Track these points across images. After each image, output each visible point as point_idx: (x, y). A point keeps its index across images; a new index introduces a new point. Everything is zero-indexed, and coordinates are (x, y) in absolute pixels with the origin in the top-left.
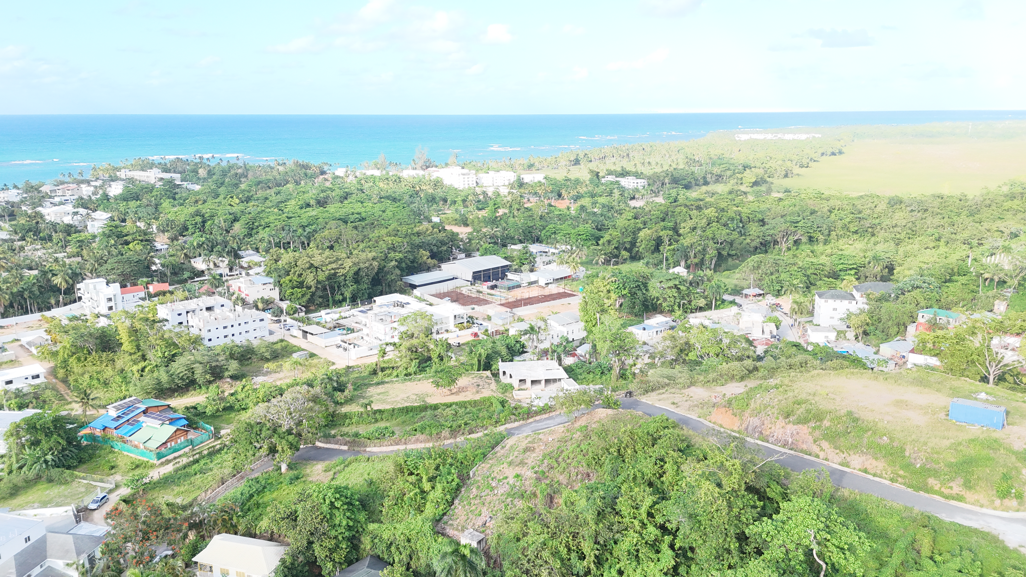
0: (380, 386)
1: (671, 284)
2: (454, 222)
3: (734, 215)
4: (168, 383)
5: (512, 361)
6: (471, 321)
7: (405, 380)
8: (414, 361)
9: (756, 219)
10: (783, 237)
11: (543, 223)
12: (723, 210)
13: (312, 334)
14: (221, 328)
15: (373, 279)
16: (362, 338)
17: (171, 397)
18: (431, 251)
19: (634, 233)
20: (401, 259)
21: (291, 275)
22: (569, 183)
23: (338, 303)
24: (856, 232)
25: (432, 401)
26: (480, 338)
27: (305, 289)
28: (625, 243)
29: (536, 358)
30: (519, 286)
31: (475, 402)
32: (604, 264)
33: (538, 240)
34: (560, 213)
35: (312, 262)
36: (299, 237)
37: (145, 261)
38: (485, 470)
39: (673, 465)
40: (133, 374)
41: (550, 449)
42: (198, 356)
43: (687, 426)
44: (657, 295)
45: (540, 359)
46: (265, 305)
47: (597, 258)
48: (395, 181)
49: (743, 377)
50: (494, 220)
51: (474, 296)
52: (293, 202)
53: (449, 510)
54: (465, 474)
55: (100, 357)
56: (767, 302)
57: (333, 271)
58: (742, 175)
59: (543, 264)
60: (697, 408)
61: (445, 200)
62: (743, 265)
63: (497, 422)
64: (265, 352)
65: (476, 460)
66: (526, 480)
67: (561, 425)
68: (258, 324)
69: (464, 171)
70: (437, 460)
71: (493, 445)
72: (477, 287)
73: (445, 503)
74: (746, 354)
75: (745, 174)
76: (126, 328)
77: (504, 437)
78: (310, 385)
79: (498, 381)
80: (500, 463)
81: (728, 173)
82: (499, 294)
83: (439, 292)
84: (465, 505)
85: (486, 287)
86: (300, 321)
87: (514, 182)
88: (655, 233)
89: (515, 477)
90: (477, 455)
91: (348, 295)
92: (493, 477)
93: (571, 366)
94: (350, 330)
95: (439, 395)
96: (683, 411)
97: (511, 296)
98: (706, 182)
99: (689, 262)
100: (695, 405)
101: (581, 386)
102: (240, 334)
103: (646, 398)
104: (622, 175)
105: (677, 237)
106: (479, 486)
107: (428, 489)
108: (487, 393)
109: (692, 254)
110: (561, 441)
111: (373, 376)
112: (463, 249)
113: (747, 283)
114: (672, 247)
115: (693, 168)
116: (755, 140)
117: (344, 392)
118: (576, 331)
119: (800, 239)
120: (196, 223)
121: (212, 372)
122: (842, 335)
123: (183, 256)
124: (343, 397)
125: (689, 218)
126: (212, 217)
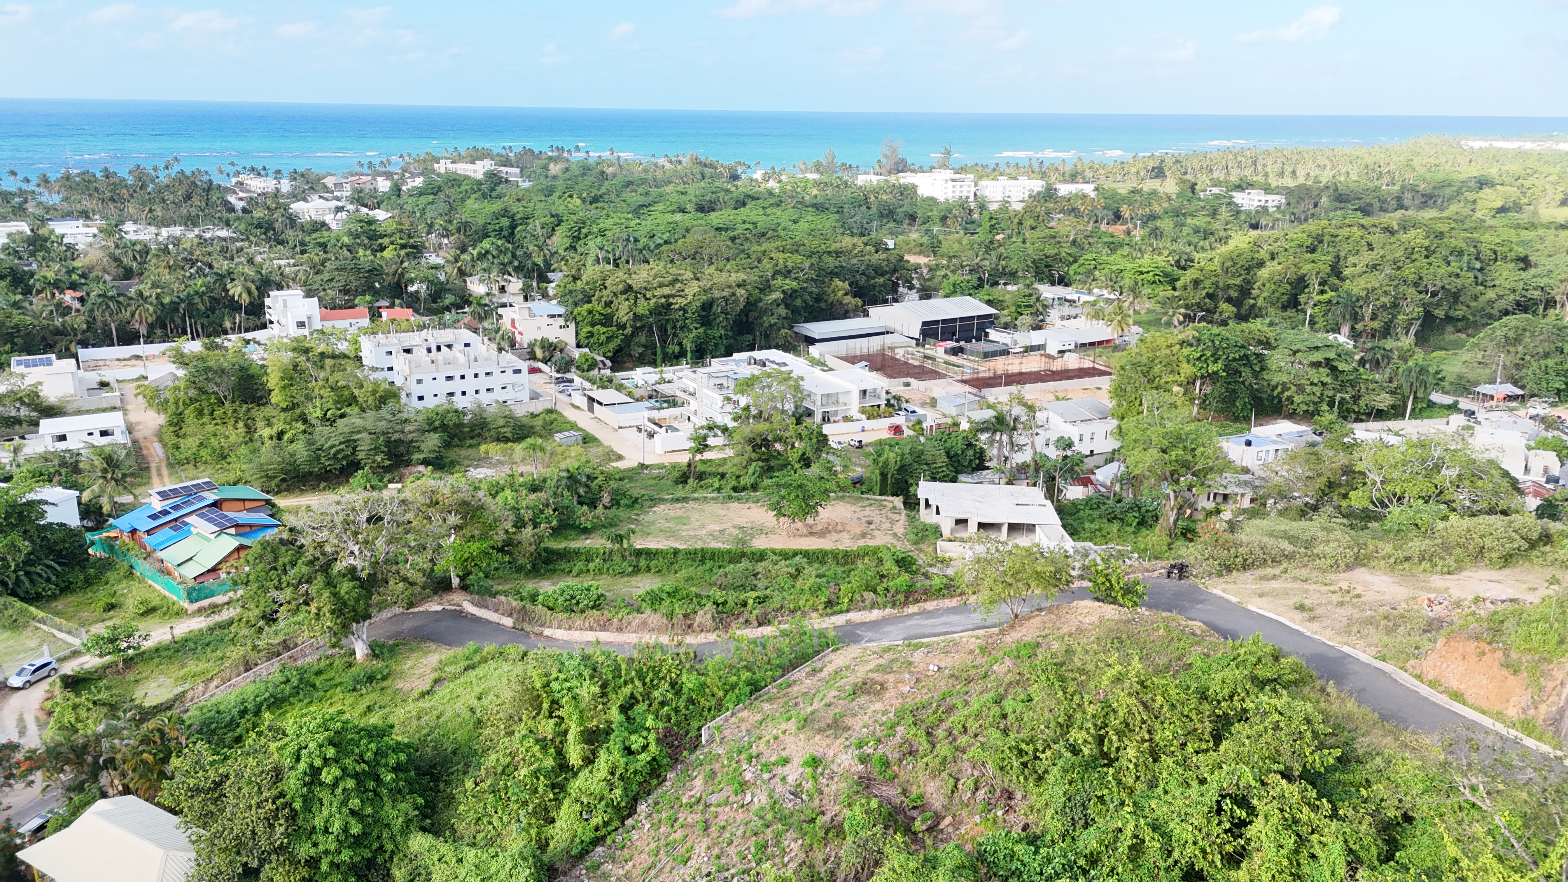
0: (679, 505)
1: (1318, 356)
2: (918, 249)
3: (1464, 245)
4: (310, 462)
5: (954, 480)
6: (894, 405)
7: (730, 498)
8: (755, 464)
9: (1512, 255)
11: (1073, 250)
12: (1440, 235)
13: (600, 404)
14: (441, 377)
15: (737, 320)
16: (689, 418)
17: (314, 488)
18: (854, 283)
19: (1248, 269)
20: (794, 291)
21: (594, 303)
22: (1138, 197)
23: (674, 359)
25: (759, 543)
26: (904, 435)
27: (614, 328)
28: (1229, 287)
29: (1003, 481)
30: (1005, 352)
31: (846, 554)
32: (1181, 322)
33: (1063, 281)
34: (1111, 240)
35: (630, 282)
36: (641, 251)
37: (394, 275)
38: (743, 728)
39: (1280, 828)
40: (263, 443)
41: (922, 697)
42: (369, 420)
43: (1339, 684)
44: (1284, 378)
45: (1010, 483)
46: (547, 353)
47: (1170, 313)
48: (838, 186)
49: (1511, 556)
50: (987, 247)
51: (916, 363)
52: (660, 207)
53: (616, 829)
54: (687, 734)
55: (235, 411)
56: (1532, 412)
57: (663, 300)
58: (1476, 196)
59: (1063, 318)
60: (1372, 629)
61: (913, 218)
62: (1481, 335)
63: (829, 603)
64: (504, 426)
65: (728, 697)
66: (832, 778)
67: (975, 633)
68: (510, 377)
69: (957, 176)
70: (630, 686)
71: (790, 661)
72: (929, 350)
73: (609, 810)
74: (1503, 505)
75: (1481, 194)
76: (279, 364)
77: (828, 644)
78: (534, 488)
79: (912, 520)
80: (786, 716)
81: (1448, 191)
82: (965, 363)
83: (851, 353)
84: (660, 822)
85: (943, 349)
86: (593, 382)
87: (1039, 193)
88: (1293, 269)
89: (806, 764)
90: (737, 684)
91: (688, 345)
92: (754, 754)
93: (1074, 504)
94: (672, 402)
95: (785, 533)
96: (1329, 632)
97: (986, 368)
98: (1401, 207)
99: (1359, 326)
100: (1369, 622)
101: (1079, 545)
102: (477, 392)
103: (1224, 586)
104: (1239, 188)
105: (1337, 282)
106: (714, 773)
107: (575, 763)
108: (880, 540)
109: (1368, 312)
110: (957, 678)
111: (680, 486)
112: (918, 286)
113: (1488, 371)
114: (1325, 297)
115: (1376, 183)
116: (1500, 149)
117: (595, 507)
118: (1100, 436)
120: (501, 229)
121: (389, 452)
123: (456, 271)
124: (590, 516)
125: (1367, 248)
126: (526, 219)
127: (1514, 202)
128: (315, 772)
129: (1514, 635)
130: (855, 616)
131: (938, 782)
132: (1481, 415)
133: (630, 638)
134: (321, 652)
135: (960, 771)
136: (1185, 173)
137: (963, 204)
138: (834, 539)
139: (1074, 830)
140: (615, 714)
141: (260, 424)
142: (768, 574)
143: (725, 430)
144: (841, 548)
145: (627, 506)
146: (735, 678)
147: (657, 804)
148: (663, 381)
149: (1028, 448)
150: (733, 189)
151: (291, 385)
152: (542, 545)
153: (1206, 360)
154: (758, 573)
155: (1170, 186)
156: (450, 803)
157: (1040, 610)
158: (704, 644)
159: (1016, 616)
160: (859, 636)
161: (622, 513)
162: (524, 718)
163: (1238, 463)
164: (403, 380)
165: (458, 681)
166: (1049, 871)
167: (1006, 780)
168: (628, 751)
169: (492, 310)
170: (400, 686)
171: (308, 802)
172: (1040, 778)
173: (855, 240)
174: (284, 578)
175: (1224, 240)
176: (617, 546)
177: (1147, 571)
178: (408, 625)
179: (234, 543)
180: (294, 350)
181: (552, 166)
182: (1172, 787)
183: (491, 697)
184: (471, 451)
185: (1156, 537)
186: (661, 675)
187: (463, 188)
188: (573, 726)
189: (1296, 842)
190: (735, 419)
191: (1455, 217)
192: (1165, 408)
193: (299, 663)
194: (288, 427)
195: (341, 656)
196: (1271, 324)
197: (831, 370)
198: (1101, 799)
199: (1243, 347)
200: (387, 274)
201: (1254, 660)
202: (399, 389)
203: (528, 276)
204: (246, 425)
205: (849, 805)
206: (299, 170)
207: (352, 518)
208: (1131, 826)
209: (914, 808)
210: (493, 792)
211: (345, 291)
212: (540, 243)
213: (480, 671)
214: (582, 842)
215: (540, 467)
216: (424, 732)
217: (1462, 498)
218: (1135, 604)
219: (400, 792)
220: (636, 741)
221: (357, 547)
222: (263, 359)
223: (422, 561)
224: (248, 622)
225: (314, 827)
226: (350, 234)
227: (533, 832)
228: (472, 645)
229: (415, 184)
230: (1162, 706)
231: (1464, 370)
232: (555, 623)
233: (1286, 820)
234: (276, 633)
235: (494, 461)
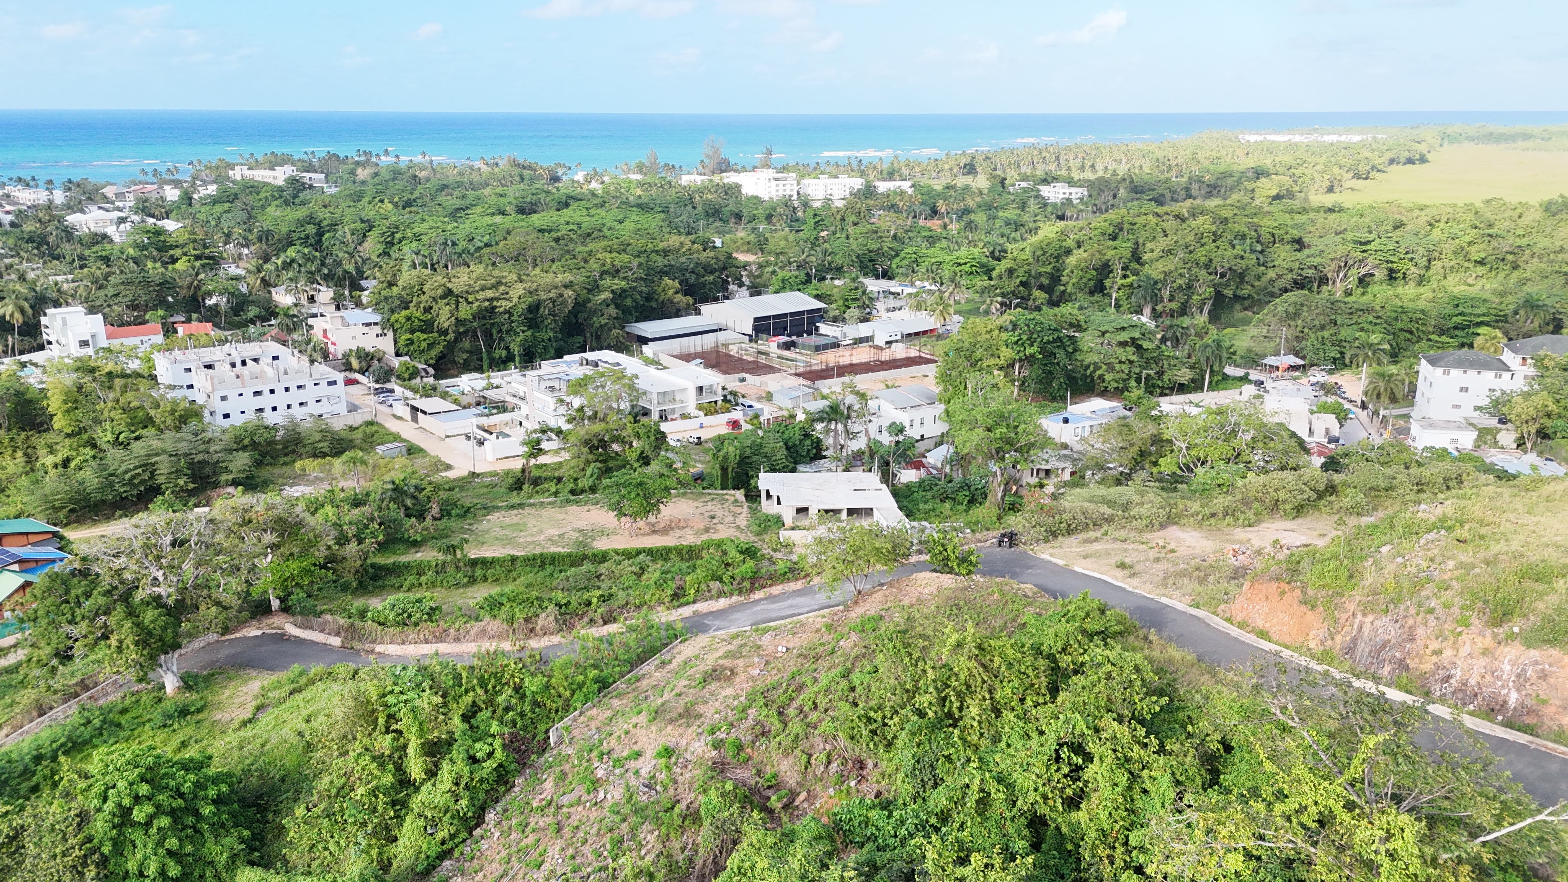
0: (515, 512)
1: (1124, 336)
2: (746, 248)
3: (1246, 230)
4: (101, 489)
5: (794, 470)
6: (731, 400)
7: (568, 501)
8: (592, 465)
9: (1288, 237)
10: (1338, 272)
11: (895, 245)
12: (1225, 221)
13: (425, 413)
14: (248, 393)
15: (566, 322)
16: (521, 423)
17: (109, 518)
18: (684, 282)
19: (1057, 258)
20: (624, 291)
21: (412, 309)
22: (952, 193)
23: (502, 364)
24: (1481, 263)
25: (601, 545)
26: (741, 429)
27: (436, 335)
28: (1040, 274)
29: (840, 469)
30: (836, 345)
31: (690, 549)
33: (887, 275)
34: (929, 234)
35: (449, 285)
36: (460, 255)
37: (189, 287)
38: (593, 727)
39: (1114, 767)
40: (46, 473)
41: (770, 680)
42: (169, 441)
43: (1159, 631)
44: (1096, 358)
45: (847, 470)
46: (364, 364)
47: (988, 302)
48: (662, 187)
49: (1302, 506)
50: (813, 244)
51: (750, 359)
52: (478, 210)
53: (464, 841)
54: (534, 738)
55: (12, 439)
56: (1313, 380)
57: (487, 304)
58: (1254, 185)
59: (888, 310)
60: (1186, 581)
61: (738, 217)
62: (1265, 311)
63: (675, 596)
64: (320, 441)
65: (575, 697)
66: (686, 767)
67: (822, 612)
68: (324, 390)
69: (780, 175)
70: (472, 694)
71: (638, 655)
72: (762, 345)
73: (455, 822)
74: (1292, 463)
75: (1258, 184)
76: (60, 386)
77: (676, 636)
78: (357, 503)
79: (754, 511)
80: (635, 711)
81: (1230, 181)
82: (798, 357)
83: (685, 351)
84: (510, 828)
85: (775, 344)
86: (415, 391)
87: (859, 190)
88: (1098, 256)
89: (659, 755)
90: (584, 683)
91: (516, 349)
92: (605, 751)
93: (908, 486)
94: (501, 408)
95: (627, 533)
96: (1149, 586)
97: (818, 361)
98: (1190, 196)
99: (1159, 308)
100: (1182, 574)
101: (915, 524)
102: (289, 407)
103: (1051, 551)
104: (1045, 181)
105: (1137, 266)
106: (564, 774)
107: (417, 777)
108: (723, 533)
109: (1166, 294)
110: (805, 657)
111: (515, 493)
112: (747, 283)
113: (1272, 344)
114: (1128, 280)
115: (1167, 175)
116: (1273, 142)
117: (424, 519)
118: (929, 420)
119: (1372, 275)
120: (307, 237)
121: (193, 474)
122: (1489, 437)
123: (259, 281)
124: (419, 528)
125: (1162, 234)
126: (334, 225)
127: (1287, 190)
128: (125, 813)
129: (1309, 573)
130: (702, 607)
131: (791, 759)
132: (1269, 385)
133: (469, 647)
134: (125, 689)
135: (812, 746)
136: (995, 169)
137: (787, 202)
138: (677, 535)
139: (924, 791)
140: (457, 723)
141: (42, 452)
142: (611, 575)
143: (559, 432)
144: (685, 543)
145: (458, 516)
146: (581, 678)
147: (505, 811)
148: (491, 387)
149: (863, 435)
150: (554, 191)
151: (76, 408)
152: (369, 561)
153: (1023, 344)
154: (601, 575)
155: (981, 182)
156: (280, 833)
157: (882, 585)
158: (547, 647)
159: (860, 592)
160: (707, 625)
161: (453, 524)
162: (359, 736)
163: (1057, 440)
164: (205, 398)
165: (283, 706)
166: (903, 832)
167: (857, 750)
168: (473, 760)
169: (302, 321)
170: (218, 717)
171: (118, 846)
172: (889, 745)
173: (683, 238)
174: (78, 611)
175: (1034, 231)
176: (449, 558)
177: (980, 541)
178: (224, 653)
179: (18, 580)
180: (78, 369)
181: (359, 171)
182: (1014, 740)
183: (322, 718)
184: (285, 469)
185: (985, 511)
186: (504, 681)
187: (262, 195)
188: (413, 738)
189: (1128, 779)
190: (569, 421)
191: (1238, 204)
192: (988, 389)
193: (101, 702)
194: (74, 453)
195: (149, 692)
196: (1081, 308)
197: (665, 368)
198: (948, 758)
199: (1055, 330)
200: (180, 287)
201: (1083, 614)
202: (201, 407)
203: (339, 284)
204: (26, 455)
205: (705, 791)
206: (74, 180)
207: (153, 541)
208: (977, 781)
209: (769, 787)
210: (328, 816)
211: (133, 307)
212: (351, 250)
213: (307, 694)
214: (428, 857)
215: (363, 482)
216: (247, 762)
217: (1257, 458)
218: (970, 573)
219: (223, 826)
220: (481, 749)
221: (161, 572)
222: (42, 382)
223: (235, 584)
224: (39, 661)
225: (127, 872)
226: (136, 245)
227: (374, 853)
228: (296, 668)
229: (208, 192)
230: (1000, 667)
231: (1252, 345)
232: (387, 639)
233: (1119, 759)
234: (72, 674)
235: (311, 478)
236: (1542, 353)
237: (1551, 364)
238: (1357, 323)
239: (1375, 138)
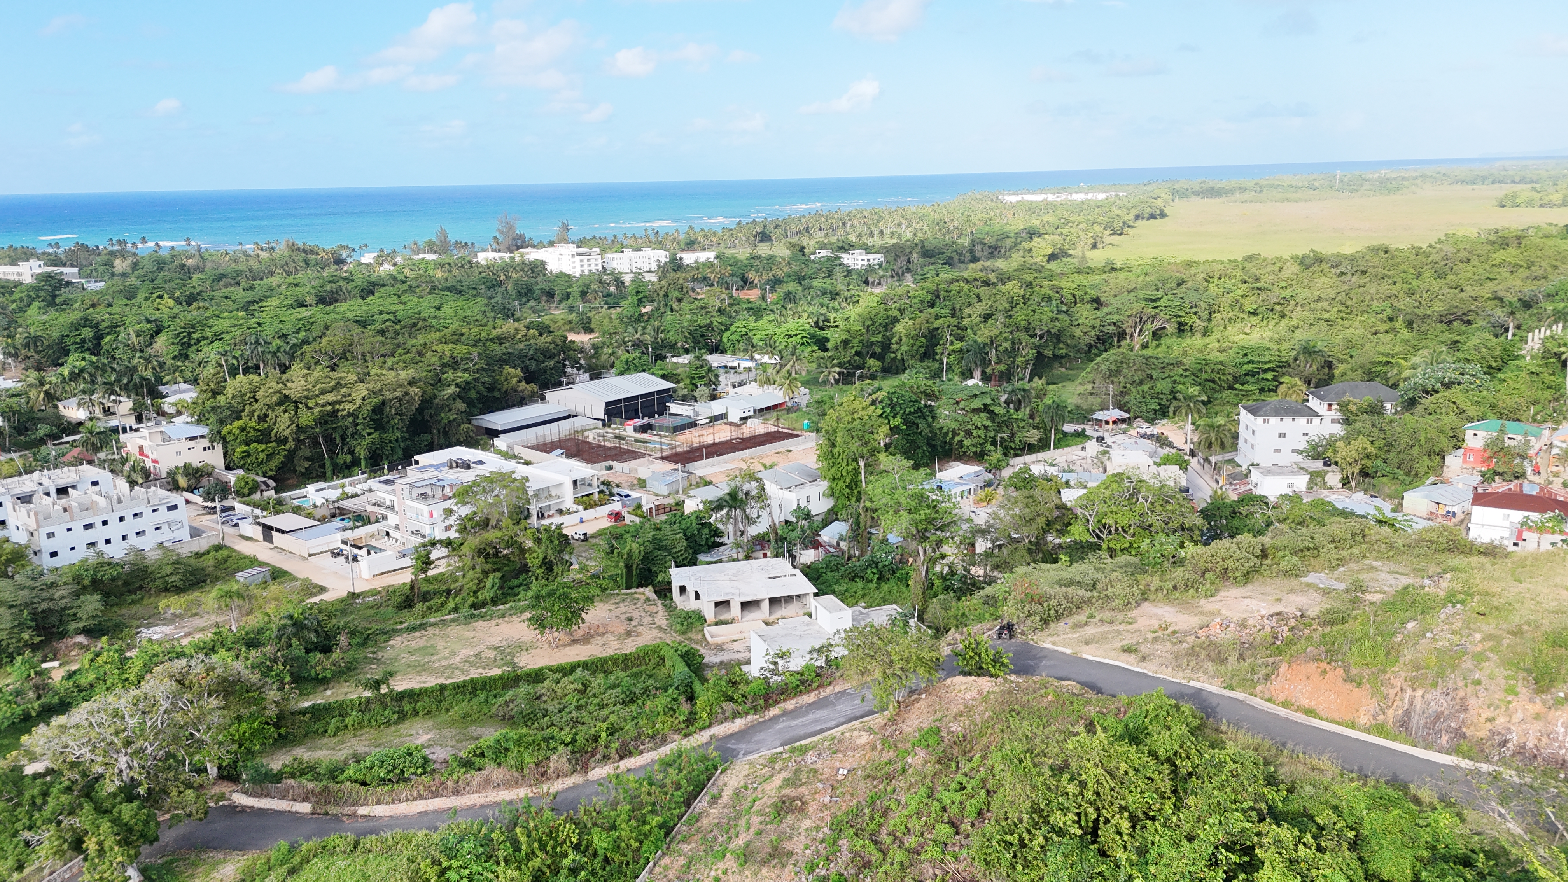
0: (418, 634)
2: (567, 327)
3: (1049, 292)
5: (693, 563)
6: (607, 491)
7: (472, 616)
8: (491, 576)
9: (1087, 298)
10: (1135, 327)
11: (723, 319)
12: (1030, 285)
13: (283, 532)
15: (413, 421)
16: (388, 534)
18: (525, 369)
19: (886, 326)
20: (468, 383)
21: (245, 419)
22: (757, 262)
23: (345, 470)
24: (1254, 313)
25: (529, 662)
26: (627, 521)
27: (274, 444)
28: (872, 343)
29: (741, 556)
30: (693, 425)
31: (626, 658)
32: (837, 382)
33: (719, 349)
35: (286, 392)
36: (274, 354)
41: (848, 804)
42: (7, 590)
44: (953, 426)
46: (192, 481)
47: (826, 372)
48: (462, 266)
51: (610, 445)
52: (274, 301)
56: (1140, 431)
57: (329, 408)
58: (1030, 245)
59: (733, 386)
60: (1200, 661)
61: (550, 295)
62: (1088, 369)
63: (689, 722)
64: (171, 574)
65: (645, 847)
68: (164, 516)
69: (581, 250)
71: (689, 792)
72: (615, 429)
75: (1034, 243)
77: (713, 765)
78: (252, 643)
79: (670, 608)
81: (1009, 242)
82: (658, 439)
83: (542, 442)
85: (632, 428)
86: (261, 508)
87: (666, 263)
88: (923, 323)
90: (650, 831)
91: (362, 452)
93: (814, 566)
94: (362, 519)
95: (546, 646)
96: (1166, 670)
97: (680, 443)
99: (988, 370)
102: (125, 538)
103: (1050, 639)
104: (843, 249)
108: (649, 637)
109: (993, 356)
110: (874, 778)
111: (408, 613)
112: (585, 365)
113: (1100, 400)
114: (956, 347)
115: (950, 238)
116: (1032, 202)
117: (332, 653)
118: (814, 499)
119: (1163, 328)
120: (83, 341)
121: (37, 625)
122: (1319, 479)
123: (42, 395)
124: (328, 664)
125: (976, 300)
126: (114, 328)
127: (1060, 249)
130: (719, 730)
132: (1109, 440)
133: (471, 799)
137: (596, 278)
138: (603, 643)
142: (554, 695)
148: (345, 496)
149: (762, 519)
150: (349, 276)
154: (543, 696)
155: (780, 250)
157: (916, 692)
161: (358, 654)
164: (29, 537)
176: (371, 694)
181: (117, 262)
184: (134, 609)
187: (16, 296)
190: (459, 531)
197: (528, 462)
199: (916, 401)
202: (25, 548)
203: (138, 393)
231: (1079, 401)
232: (372, 799)
235: (168, 616)
236: (1345, 399)
237: (1353, 408)
238: (1169, 376)
239: (1117, 195)
